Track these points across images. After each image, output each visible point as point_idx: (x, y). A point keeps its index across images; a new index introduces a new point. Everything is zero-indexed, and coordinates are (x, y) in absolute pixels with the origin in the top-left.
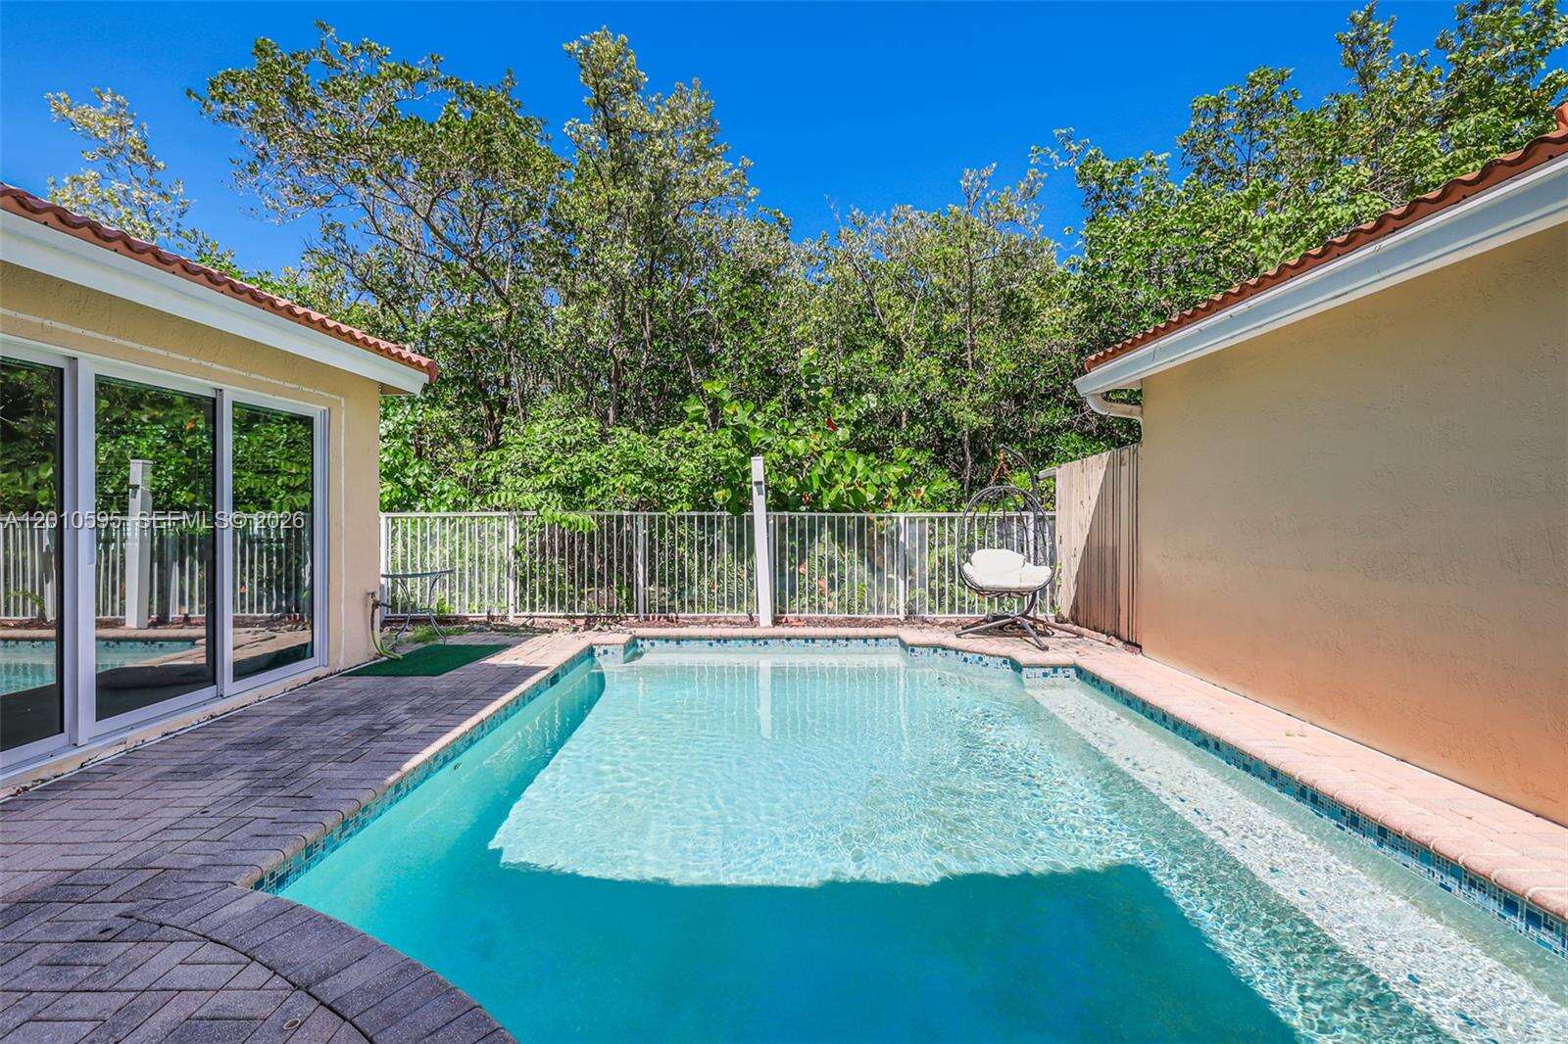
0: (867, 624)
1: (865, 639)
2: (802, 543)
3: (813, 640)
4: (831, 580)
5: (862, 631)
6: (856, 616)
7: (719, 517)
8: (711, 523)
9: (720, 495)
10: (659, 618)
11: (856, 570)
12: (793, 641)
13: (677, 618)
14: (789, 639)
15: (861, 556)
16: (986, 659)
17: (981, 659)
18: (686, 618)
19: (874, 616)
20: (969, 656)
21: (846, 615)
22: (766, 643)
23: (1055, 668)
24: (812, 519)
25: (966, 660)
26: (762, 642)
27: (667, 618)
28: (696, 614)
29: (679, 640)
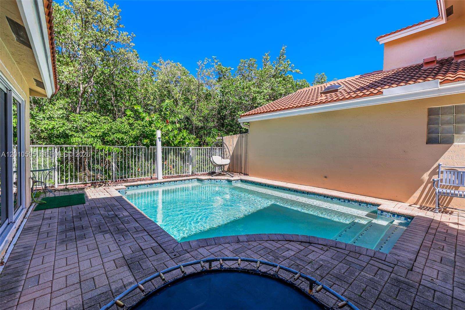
0: (183, 176)
1: (189, 180)
2: (166, 155)
3: (176, 181)
4: (173, 166)
5: (188, 178)
6: (180, 175)
7: (141, 148)
8: (139, 150)
9: (145, 141)
10: (121, 181)
11: (180, 163)
12: (171, 182)
13: (127, 180)
14: (170, 182)
15: (181, 159)
16: (222, 181)
17: (221, 181)
18: (130, 180)
19: (184, 174)
20: (218, 180)
21: (177, 175)
22: (164, 184)
23: (237, 180)
24: (168, 149)
25: (217, 181)
26: (163, 183)
27: (124, 180)
28: (134, 178)
29: (137, 186)
